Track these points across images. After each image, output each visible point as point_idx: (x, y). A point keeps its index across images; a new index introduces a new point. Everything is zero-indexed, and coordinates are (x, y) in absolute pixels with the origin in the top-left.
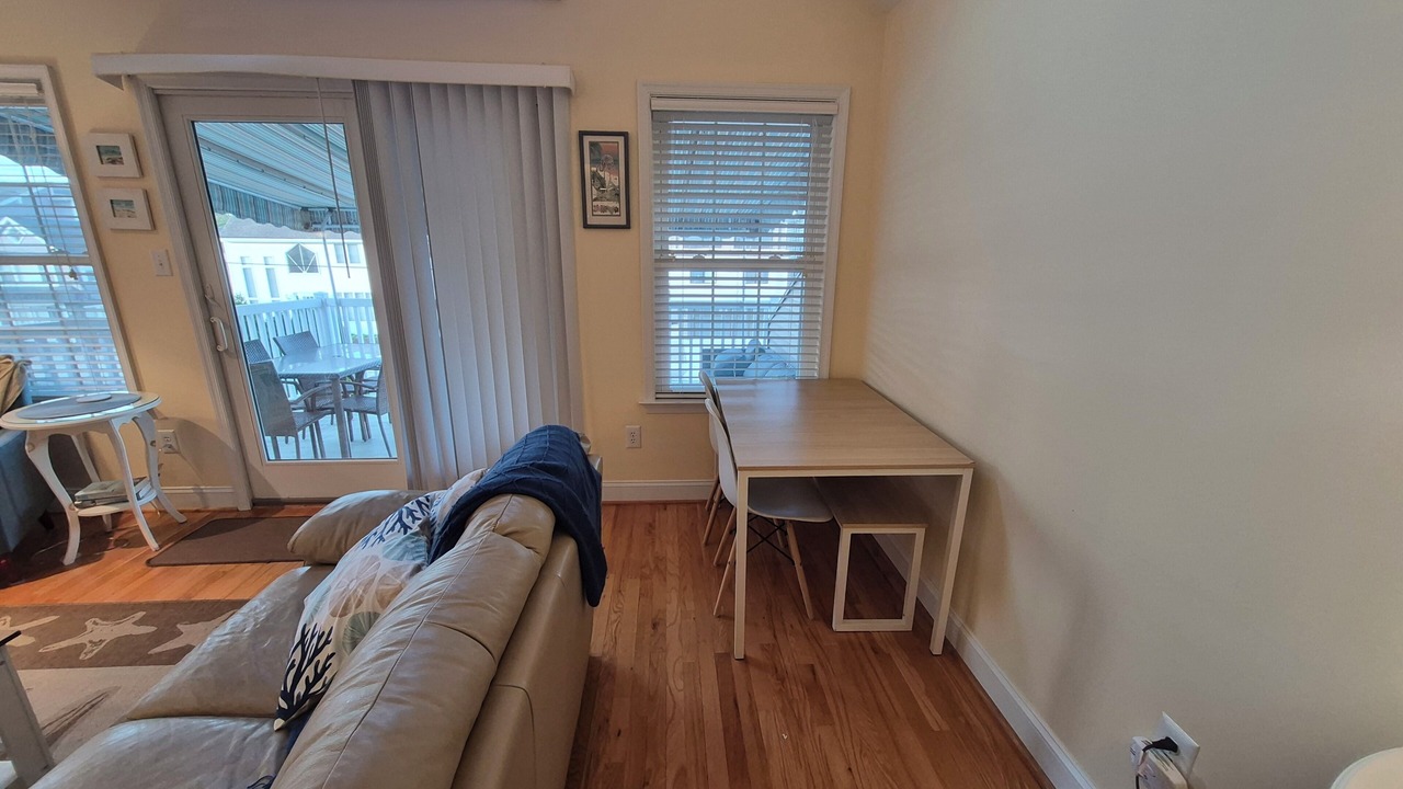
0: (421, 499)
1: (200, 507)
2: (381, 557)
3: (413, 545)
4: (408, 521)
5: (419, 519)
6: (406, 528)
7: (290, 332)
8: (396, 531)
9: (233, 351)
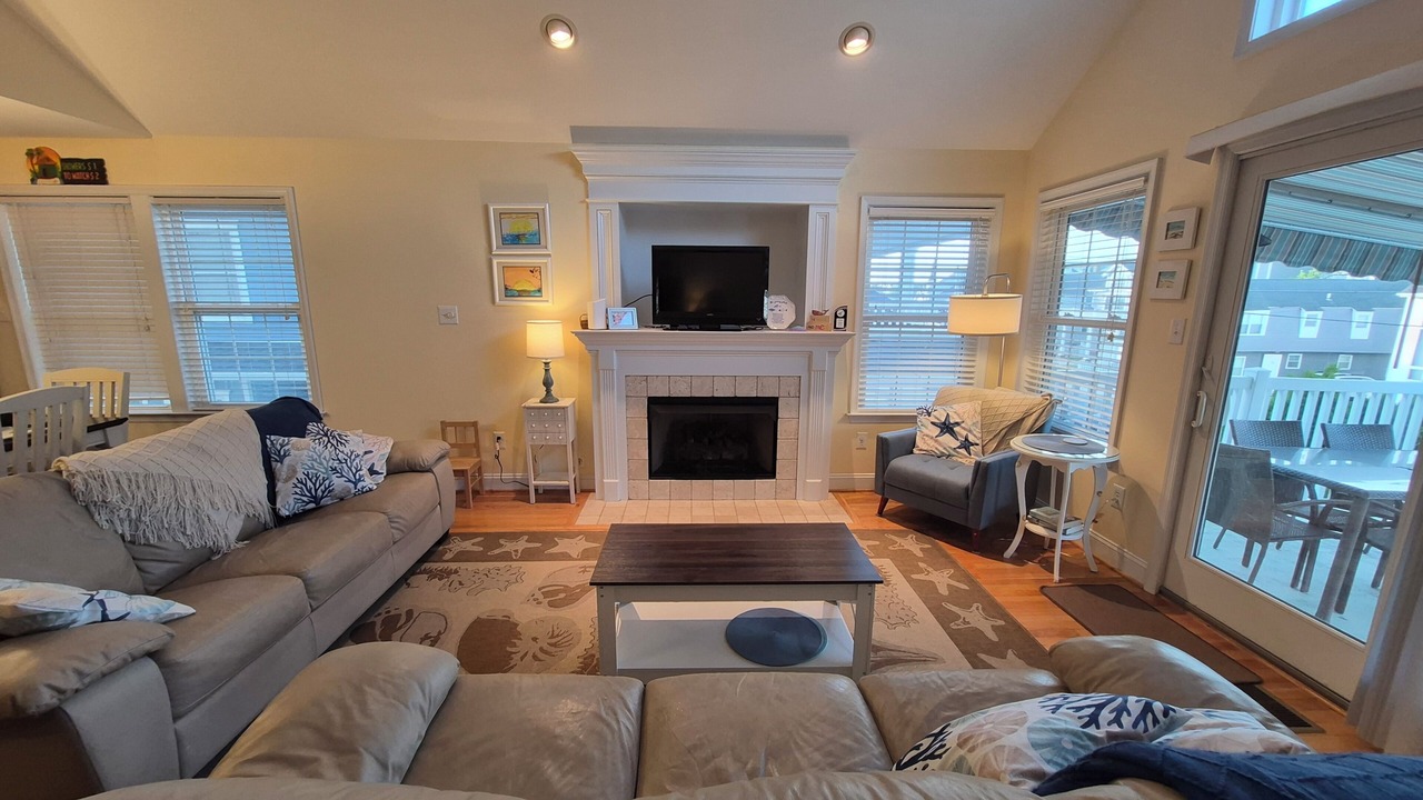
0: (1158, 706)
1: (1115, 566)
2: (1027, 725)
3: (1070, 747)
4: (1106, 715)
5: (1120, 726)
6: (1094, 720)
7: (1353, 420)
8: (1080, 714)
9: (1206, 429)
